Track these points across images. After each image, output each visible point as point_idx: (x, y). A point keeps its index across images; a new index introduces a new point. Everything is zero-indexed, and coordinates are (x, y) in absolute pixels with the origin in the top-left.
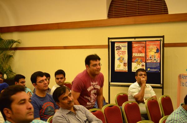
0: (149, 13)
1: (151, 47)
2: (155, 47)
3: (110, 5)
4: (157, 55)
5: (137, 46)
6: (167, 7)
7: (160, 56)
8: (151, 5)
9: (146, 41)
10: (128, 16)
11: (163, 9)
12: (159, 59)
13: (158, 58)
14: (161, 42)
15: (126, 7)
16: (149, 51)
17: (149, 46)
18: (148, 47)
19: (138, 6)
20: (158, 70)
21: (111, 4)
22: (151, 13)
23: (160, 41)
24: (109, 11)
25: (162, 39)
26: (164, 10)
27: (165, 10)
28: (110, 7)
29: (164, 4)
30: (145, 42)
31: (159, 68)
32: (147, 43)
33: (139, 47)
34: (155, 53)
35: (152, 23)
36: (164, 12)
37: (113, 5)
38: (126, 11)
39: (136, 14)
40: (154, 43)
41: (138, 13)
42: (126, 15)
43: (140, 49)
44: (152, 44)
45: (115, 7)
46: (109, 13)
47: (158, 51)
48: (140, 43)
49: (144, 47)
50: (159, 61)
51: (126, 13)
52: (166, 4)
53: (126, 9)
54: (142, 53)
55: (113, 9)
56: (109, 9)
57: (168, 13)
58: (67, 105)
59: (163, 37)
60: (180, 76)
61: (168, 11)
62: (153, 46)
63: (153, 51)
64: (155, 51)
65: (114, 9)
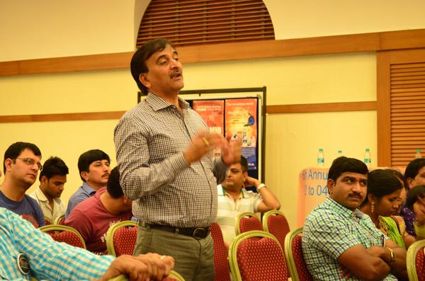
0: (230, 37)
1: (236, 112)
2: (246, 112)
3: (143, 21)
4: (250, 131)
5: (204, 112)
6: (272, 25)
7: (256, 133)
8: (236, 20)
9: (224, 99)
10: (182, 45)
11: (263, 28)
12: (254, 139)
13: (251, 138)
14: (260, 100)
15: (179, 25)
16: (232, 121)
17: (232, 110)
18: (229, 113)
19: (207, 22)
20: (253, 165)
21: (144, 17)
22: (236, 37)
23: (257, 98)
24: (140, 33)
25: (261, 94)
26: (266, 30)
27: (269, 32)
28: (142, 25)
29: (265, 17)
30: (223, 101)
31: (255, 160)
32: (228, 104)
33: (208, 113)
34: (246, 125)
35: (237, 60)
36: (265, 34)
37: (148, 20)
38: (179, 33)
39: (202, 39)
40: (243, 104)
41: (207, 39)
42: (179, 41)
43: (212, 117)
44: (239, 106)
45: (153, 24)
46: (139, 37)
47: (251, 121)
48: (211, 104)
49: (220, 113)
50: (254, 145)
51: (179, 37)
52: (269, 17)
53: (179, 29)
54: (215, 125)
55: (148, 28)
56: (140, 29)
57: (274, 38)
58: (169, 78)
59: (264, 90)
60: (303, 175)
61: (273, 34)
62: (241, 110)
63: (241, 121)
64: (246, 122)
65: (150, 30)
